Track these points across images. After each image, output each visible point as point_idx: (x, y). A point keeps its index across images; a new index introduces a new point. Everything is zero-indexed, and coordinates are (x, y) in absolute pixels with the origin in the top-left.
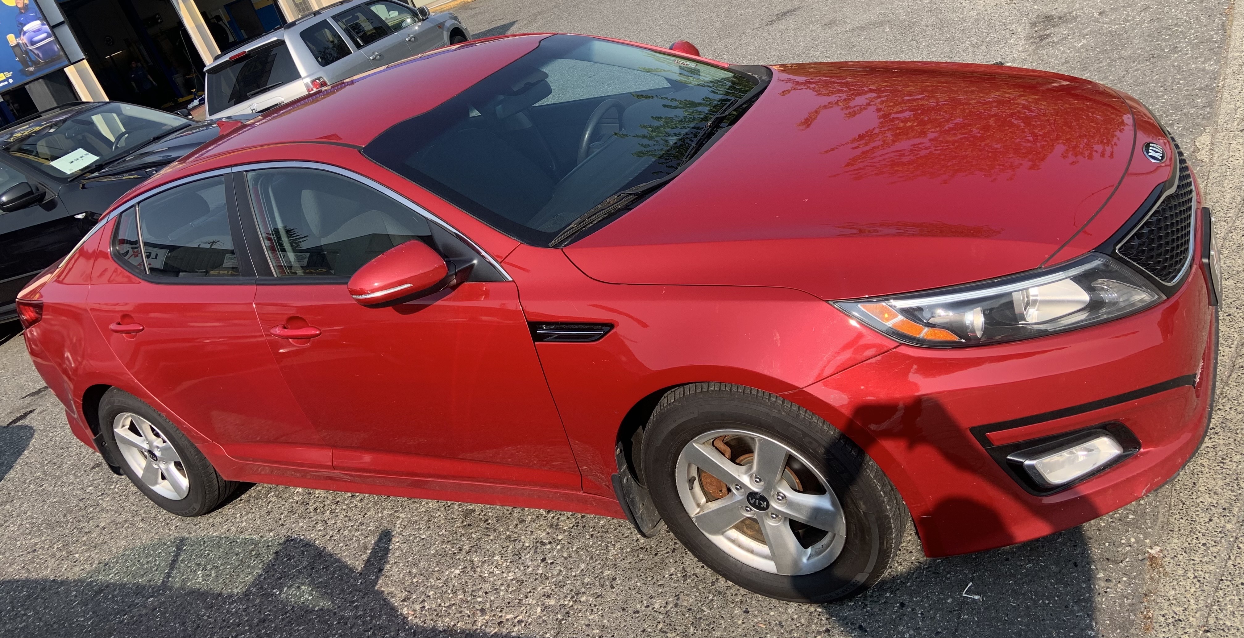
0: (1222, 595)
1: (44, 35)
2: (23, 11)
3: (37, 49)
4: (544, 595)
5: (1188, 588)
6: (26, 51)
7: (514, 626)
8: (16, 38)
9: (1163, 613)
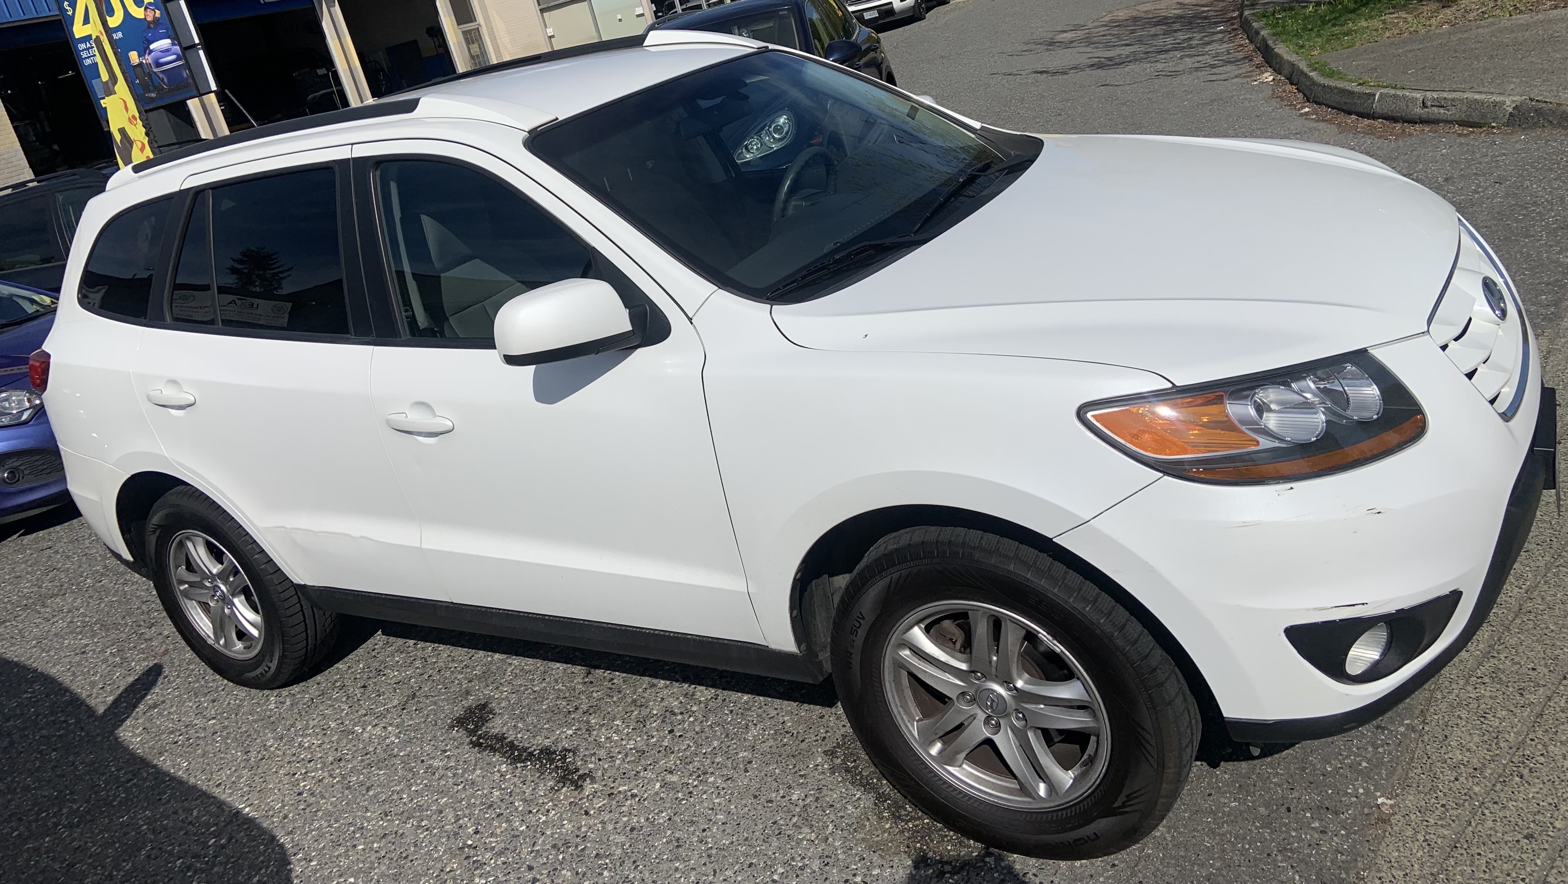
0: (1453, 863)
1: (173, 57)
2: (152, 26)
3: (162, 72)
4: (666, 770)
5: (1414, 851)
6: (149, 73)
7: (627, 800)
8: (139, 56)
9: (1379, 875)
